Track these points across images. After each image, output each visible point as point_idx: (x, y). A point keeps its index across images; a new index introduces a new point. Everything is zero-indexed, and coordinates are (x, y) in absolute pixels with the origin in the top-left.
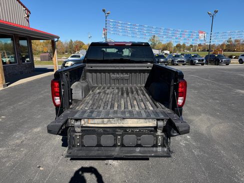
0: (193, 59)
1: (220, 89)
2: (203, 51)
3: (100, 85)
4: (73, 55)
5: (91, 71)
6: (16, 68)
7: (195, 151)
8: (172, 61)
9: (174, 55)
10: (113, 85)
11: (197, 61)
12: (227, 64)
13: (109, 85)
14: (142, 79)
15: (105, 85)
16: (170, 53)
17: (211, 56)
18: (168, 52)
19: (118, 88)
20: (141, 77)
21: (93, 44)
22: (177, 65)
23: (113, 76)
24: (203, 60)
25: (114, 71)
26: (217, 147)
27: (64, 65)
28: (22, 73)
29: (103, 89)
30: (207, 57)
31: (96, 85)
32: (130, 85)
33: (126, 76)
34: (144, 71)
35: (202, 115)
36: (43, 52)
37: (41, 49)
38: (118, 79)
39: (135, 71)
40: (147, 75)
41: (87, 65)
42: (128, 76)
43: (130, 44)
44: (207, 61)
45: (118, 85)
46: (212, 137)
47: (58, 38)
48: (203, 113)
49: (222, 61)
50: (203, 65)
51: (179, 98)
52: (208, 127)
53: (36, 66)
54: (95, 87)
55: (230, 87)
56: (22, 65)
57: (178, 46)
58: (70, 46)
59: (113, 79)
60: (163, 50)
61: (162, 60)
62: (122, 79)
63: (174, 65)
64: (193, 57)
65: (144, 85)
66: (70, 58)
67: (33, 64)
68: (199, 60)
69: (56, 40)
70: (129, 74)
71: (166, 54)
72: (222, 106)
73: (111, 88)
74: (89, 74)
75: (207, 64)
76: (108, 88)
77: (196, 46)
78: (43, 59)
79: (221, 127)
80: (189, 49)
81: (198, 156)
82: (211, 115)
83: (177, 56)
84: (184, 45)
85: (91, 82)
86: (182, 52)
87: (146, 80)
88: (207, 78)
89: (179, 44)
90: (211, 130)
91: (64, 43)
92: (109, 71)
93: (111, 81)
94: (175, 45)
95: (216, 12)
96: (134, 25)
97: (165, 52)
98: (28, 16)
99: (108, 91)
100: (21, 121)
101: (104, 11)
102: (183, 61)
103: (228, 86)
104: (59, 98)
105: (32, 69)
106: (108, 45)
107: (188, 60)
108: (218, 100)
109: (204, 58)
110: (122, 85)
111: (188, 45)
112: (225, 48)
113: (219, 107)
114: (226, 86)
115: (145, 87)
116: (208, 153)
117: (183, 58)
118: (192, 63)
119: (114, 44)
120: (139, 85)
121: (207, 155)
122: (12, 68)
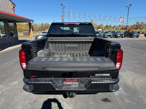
0: (116, 34)
1: (136, 53)
2: (121, 29)
3: (58, 52)
4: (43, 32)
5: (52, 42)
6: (7, 40)
7: (126, 99)
8: (104, 35)
9: (105, 31)
10: (67, 52)
11: (119, 35)
12: (137, 37)
13: (64, 52)
14: (86, 47)
15: (61, 52)
16: (102, 30)
17: (127, 32)
18: (100, 30)
19: (70, 54)
20: (86, 46)
21: (53, 24)
22: (107, 37)
23: (67, 45)
24: (122, 35)
25: (67, 42)
26: (141, 96)
27: (36, 38)
28: (10, 43)
29: (60, 54)
30: (125, 33)
31: (55, 52)
32: (79, 52)
33: (76, 45)
34: (88, 42)
35: (127, 71)
36: (25, 30)
37: (24, 29)
38: (70, 48)
39: (82, 42)
40: (90, 45)
41: (49, 38)
42: (77, 45)
43: (79, 24)
44: (125, 35)
45: (70, 52)
46: (136, 88)
47: (33, 21)
48: (128, 69)
49: (134, 35)
50: (123, 37)
51: (117, 63)
52: (132, 80)
53: (19, 39)
54: (55, 53)
55: (142, 52)
56: (10, 38)
57: (107, 26)
58: (41, 26)
59: (67, 48)
60: (98, 29)
61: (97, 35)
62: (73, 48)
63: (104, 38)
64: (116, 33)
65: (88, 52)
66: (41, 34)
67: (17, 38)
68: (120, 35)
69: (31, 22)
70: (78, 44)
71: (99, 31)
72: (139, 65)
73: (65, 54)
74: (50, 45)
75: (125, 37)
76: (64, 54)
77: (117, 26)
78: (25, 34)
79: (141, 80)
80: (113, 28)
81: (129, 104)
82: (133, 71)
83: (107, 32)
84: (110, 25)
85: (52, 50)
86: (109, 30)
87: (89, 49)
88: (127, 46)
89: (108, 25)
90: (135, 83)
91: (38, 25)
92: (64, 42)
93: (66, 49)
94: (105, 25)
95: (131, 5)
96: (80, 13)
97: (99, 30)
98: (14, 8)
99: (64, 56)
100: (5, 76)
101: (62, 5)
102: (110, 35)
103: (141, 51)
104: (25, 63)
105: (17, 41)
106: (64, 25)
107: (113, 35)
108: (135, 60)
109: (123, 33)
110: (73, 52)
111: (112, 25)
112: (135, 28)
113: (137, 66)
114: (140, 51)
115: (89, 53)
116: (135, 102)
117: (110, 34)
118: (116, 36)
119: (67, 24)
120: (85, 52)
121: (135, 103)
122: (4, 40)
